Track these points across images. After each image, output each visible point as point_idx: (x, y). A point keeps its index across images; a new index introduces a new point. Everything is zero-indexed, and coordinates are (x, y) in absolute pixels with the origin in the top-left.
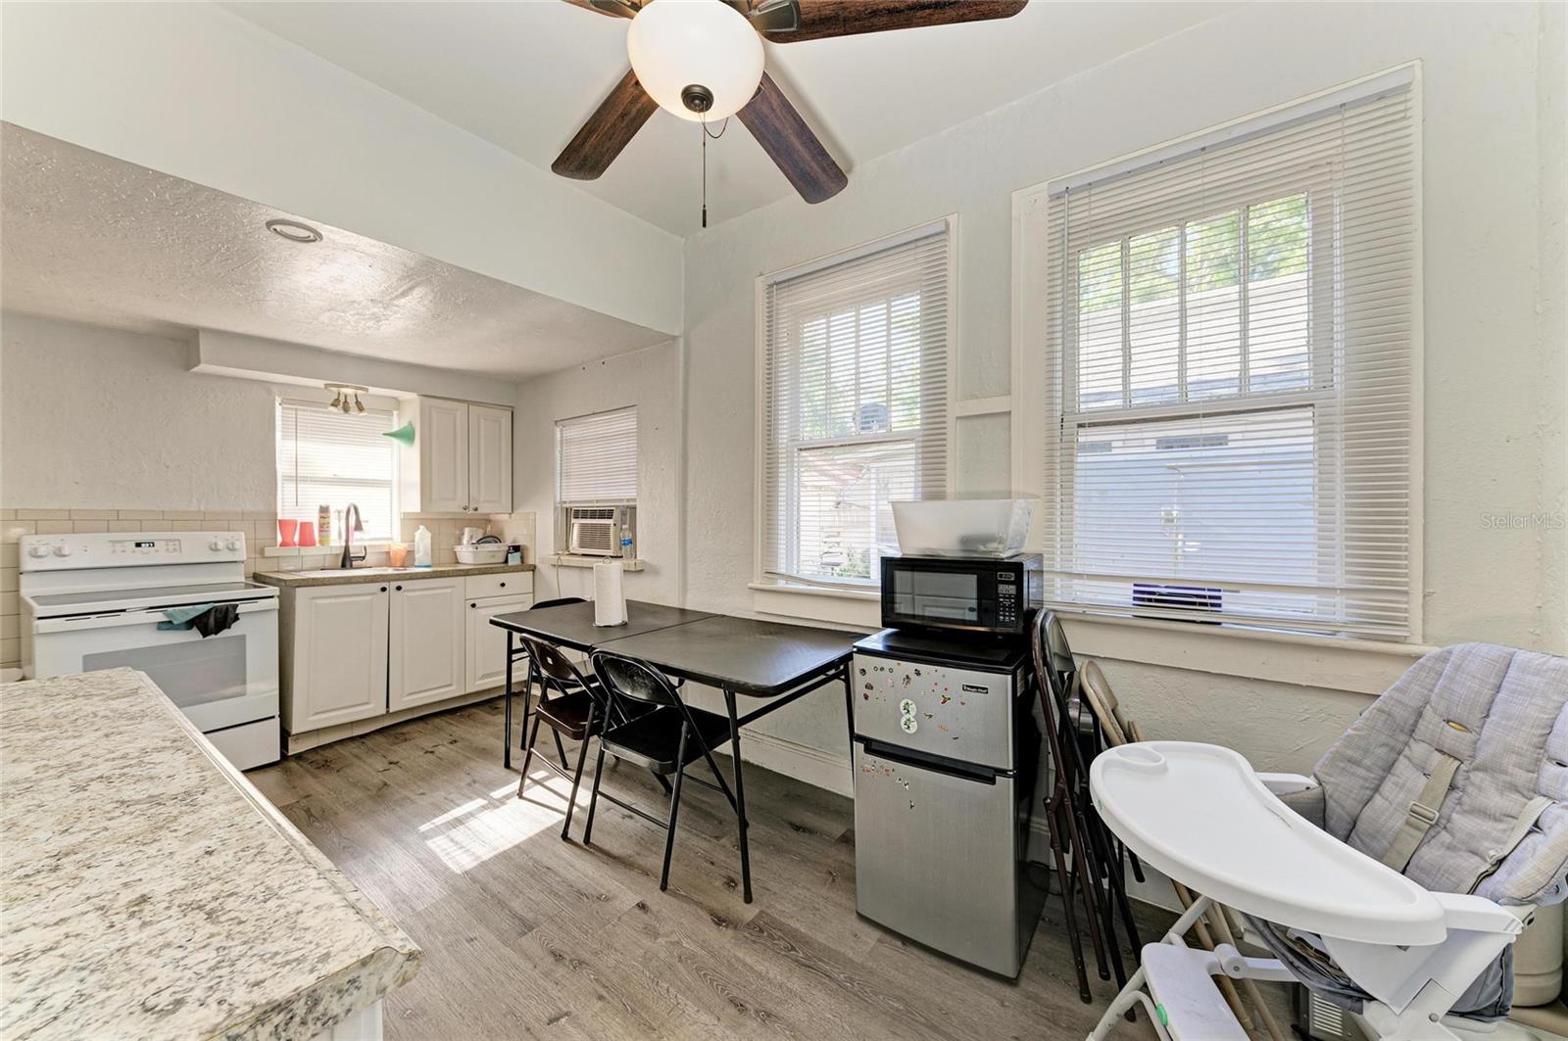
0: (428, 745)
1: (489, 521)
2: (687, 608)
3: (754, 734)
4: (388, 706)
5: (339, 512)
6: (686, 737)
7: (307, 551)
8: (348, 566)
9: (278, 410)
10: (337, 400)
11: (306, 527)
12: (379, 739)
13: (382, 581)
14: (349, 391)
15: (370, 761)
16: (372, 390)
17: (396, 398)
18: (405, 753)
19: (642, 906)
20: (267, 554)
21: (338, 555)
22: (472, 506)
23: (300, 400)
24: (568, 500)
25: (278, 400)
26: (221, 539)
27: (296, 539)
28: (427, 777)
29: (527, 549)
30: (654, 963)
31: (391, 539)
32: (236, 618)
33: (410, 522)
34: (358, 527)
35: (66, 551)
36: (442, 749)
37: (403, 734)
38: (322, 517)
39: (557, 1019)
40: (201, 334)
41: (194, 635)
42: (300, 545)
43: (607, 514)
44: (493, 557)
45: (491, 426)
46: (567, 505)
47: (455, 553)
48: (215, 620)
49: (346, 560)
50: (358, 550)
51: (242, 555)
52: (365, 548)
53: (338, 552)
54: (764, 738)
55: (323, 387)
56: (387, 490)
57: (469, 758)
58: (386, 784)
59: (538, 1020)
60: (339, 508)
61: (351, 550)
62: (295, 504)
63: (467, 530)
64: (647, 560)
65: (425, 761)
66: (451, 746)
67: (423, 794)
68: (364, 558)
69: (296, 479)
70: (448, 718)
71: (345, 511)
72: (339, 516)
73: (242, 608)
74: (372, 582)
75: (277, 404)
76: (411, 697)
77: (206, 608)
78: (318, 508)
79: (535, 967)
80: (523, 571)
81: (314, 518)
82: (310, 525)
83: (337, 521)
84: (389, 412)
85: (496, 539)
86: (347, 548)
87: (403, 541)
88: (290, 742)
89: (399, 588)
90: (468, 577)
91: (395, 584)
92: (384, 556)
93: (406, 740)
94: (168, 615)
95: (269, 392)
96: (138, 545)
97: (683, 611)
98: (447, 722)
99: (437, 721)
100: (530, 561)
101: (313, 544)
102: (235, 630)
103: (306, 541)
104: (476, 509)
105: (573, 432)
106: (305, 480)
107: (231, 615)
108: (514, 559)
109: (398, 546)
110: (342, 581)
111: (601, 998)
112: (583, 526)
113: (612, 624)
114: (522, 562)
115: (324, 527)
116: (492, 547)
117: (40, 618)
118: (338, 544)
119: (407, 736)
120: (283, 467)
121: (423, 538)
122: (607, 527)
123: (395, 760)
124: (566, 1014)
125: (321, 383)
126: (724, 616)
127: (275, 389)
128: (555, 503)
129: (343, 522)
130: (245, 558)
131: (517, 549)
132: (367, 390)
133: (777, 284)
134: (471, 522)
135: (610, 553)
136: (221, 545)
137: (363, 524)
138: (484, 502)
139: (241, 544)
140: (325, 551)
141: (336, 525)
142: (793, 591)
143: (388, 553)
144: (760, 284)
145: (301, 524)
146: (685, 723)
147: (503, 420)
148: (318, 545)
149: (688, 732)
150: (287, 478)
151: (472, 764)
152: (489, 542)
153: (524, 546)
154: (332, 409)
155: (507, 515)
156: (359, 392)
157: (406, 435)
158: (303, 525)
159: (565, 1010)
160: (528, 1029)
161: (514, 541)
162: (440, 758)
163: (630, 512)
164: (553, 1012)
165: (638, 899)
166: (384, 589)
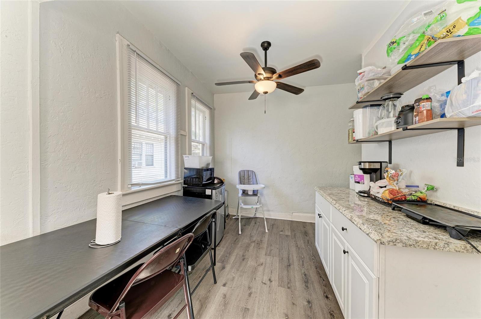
30: (241, 274)
39: (264, 283)
59: (267, 287)
79: (256, 297)
111: (255, 279)
124: (262, 282)
159: (262, 283)
160: (270, 287)
164: (264, 285)
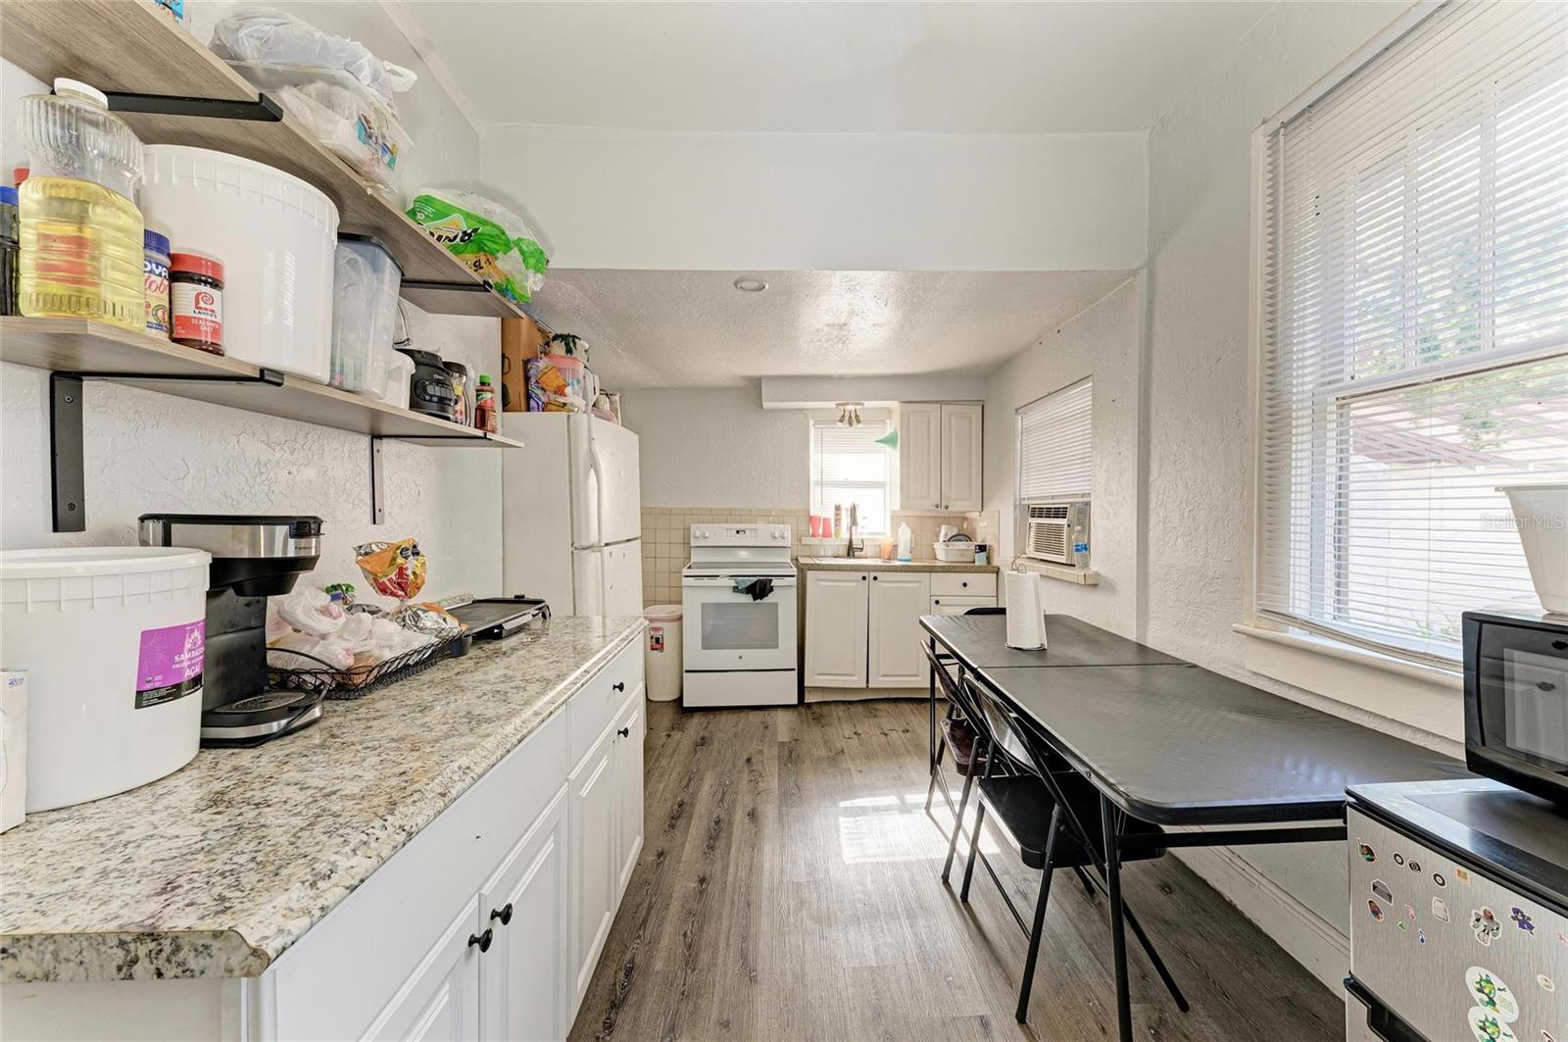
0: (886, 726)
1: (965, 519)
2: (1149, 644)
3: (1247, 868)
4: (868, 682)
5: (847, 510)
6: (1057, 829)
7: (827, 542)
8: (849, 555)
9: (812, 429)
10: (843, 416)
11: (826, 521)
12: (860, 708)
13: (864, 571)
14: (850, 408)
15: (844, 726)
16: (868, 404)
17: (888, 408)
18: (869, 728)
19: (984, 1023)
20: (803, 543)
21: (846, 544)
22: (944, 504)
23: (824, 420)
24: (1027, 497)
25: (812, 422)
26: (777, 529)
27: (821, 531)
28: (870, 756)
29: (993, 549)
31: (881, 534)
32: (772, 589)
33: (895, 519)
35: (707, 535)
36: (894, 735)
37: (876, 709)
38: (835, 514)
40: (763, 381)
41: (748, 599)
42: (822, 536)
43: (1059, 513)
44: (963, 555)
45: (961, 423)
46: (1026, 502)
47: (934, 549)
48: (760, 589)
49: (851, 550)
50: (858, 542)
51: (788, 543)
52: (862, 541)
54: (1260, 879)
55: (834, 406)
56: (882, 491)
57: (908, 752)
58: (843, 751)
60: (846, 507)
61: (854, 542)
62: (821, 506)
63: (944, 528)
64: (1102, 572)
65: (877, 739)
66: (902, 734)
67: (861, 771)
68: (862, 549)
69: (822, 484)
70: (913, 707)
72: (846, 513)
73: (775, 582)
74: (855, 571)
75: (811, 426)
76: (885, 679)
77: (755, 579)
78: (834, 507)
80: (985, 572)
81: (831, 515)
82: (829, 519)
83: (845, 518)
84: (883, 421)
85: (969, 539)
86: (851, 540)
87: (890, 536)
88: (806, 692)
89: (875, 578)
90: (933, 574)
91: (873, 574)
92: (878, 549)
93: (875, 716)
94: (737, 582)
95: (806, 416)
96: (738, 532)
97: (1142, 648)
98: (912, 710)
99: (905, 707)
100: (996, 562)
101: (830, 536)
102: (770, 599)
103: (826, 535)
104: (947, 508)
105: (1033, 418)
106: (827, 484)
107: (768, 587)
108: (980, 559)
109: (887, 540)
110: (835, 568)
112: (1039, 525)
113: (1025, 647)
114: (989, 563)
115: (838, 521)
116: (962, 545)
117: (686, 576)
118: (845, 536)
119: (878, 713)
120: (814, 476)
121: (905, 535)
122: (1060, 526)
123: (859, 732)
125: (832, 404)
126: (1194, 666)
127: (809, 414)
128: (1015, 500)
130: (790, 545)
131: (982, 548)
132: (863, 405)
133: (1284, 125)
134: (947, 520)
135: (1063, 559)
136: (777, 534)
138: (955, 499)
139: (788, 534)
140: (838, 542)
141: (845, 520)
142: (1316, 649)
143: (880, 546)
144: (1260, 140)
146: (1056, 807)
147: (974, 417)
148: (833, 536)
149: (1060, 821)
150: (816, 483)
151: (908, 759)
152: (960, 540)
153: (990, 546)
154: (839, 424)
155: (978, 514)
156: (858, 407)
157: (890, 441)
158: (824, 519)
161: (983, 541)
162: (889, 743)
163: (1084, 510)
165: (983, 1011)
166: (864, 578)
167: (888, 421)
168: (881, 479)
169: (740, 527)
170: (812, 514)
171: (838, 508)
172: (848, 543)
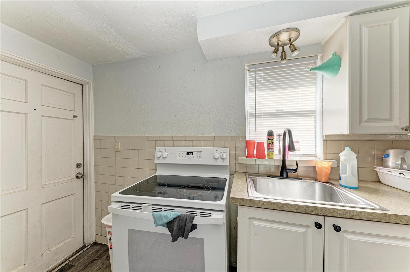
5: (279, 135)
7: (259, 162)
8: (285, 176)
11: (260, 145)
21: (279, 165)
23: (258, 64)
26: (218, 152)
27: (255, 153)
31: (315, 156)
34: (292, 148)
38: (268, 139)
42: (256, 157)
49: (284, 171)
50: (291, 163)
51: (227, 163)
52: (297, 163)
53: (278, 164)
56: (313, 118)
60: (279, 133)
61: (287, 163)
68: (296, 171)
71: (282, 133)
72: (279, 138)
78: (266, 133)
81: (264, 139)
82: (262, 143)
83: (278, 142)
86: (284, 161)
87: (326, 158)
92: (311, 170)
96: (188, 153)
101: (264, 157)
103: (260, 156)
106: (261, 115)
115: (271, 145)
118: (279, 158)
120: (249, 109)
129: (282, 142)
130: (229, 164)
136: (218, 156)
137: (295, 144)
139: (226, 155)
140: (271, 162)
141: (278, 145)
143: (315, 167)
145: (257, 143)
148: (267, 158)
150: (251, 115)
167: (319, 56)
168: (312, 108)
169: (190, 149)
170: (247, 139)
171: (270, 134)
172: (281, 163)
